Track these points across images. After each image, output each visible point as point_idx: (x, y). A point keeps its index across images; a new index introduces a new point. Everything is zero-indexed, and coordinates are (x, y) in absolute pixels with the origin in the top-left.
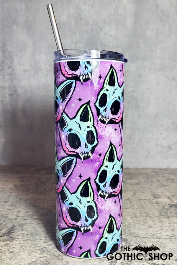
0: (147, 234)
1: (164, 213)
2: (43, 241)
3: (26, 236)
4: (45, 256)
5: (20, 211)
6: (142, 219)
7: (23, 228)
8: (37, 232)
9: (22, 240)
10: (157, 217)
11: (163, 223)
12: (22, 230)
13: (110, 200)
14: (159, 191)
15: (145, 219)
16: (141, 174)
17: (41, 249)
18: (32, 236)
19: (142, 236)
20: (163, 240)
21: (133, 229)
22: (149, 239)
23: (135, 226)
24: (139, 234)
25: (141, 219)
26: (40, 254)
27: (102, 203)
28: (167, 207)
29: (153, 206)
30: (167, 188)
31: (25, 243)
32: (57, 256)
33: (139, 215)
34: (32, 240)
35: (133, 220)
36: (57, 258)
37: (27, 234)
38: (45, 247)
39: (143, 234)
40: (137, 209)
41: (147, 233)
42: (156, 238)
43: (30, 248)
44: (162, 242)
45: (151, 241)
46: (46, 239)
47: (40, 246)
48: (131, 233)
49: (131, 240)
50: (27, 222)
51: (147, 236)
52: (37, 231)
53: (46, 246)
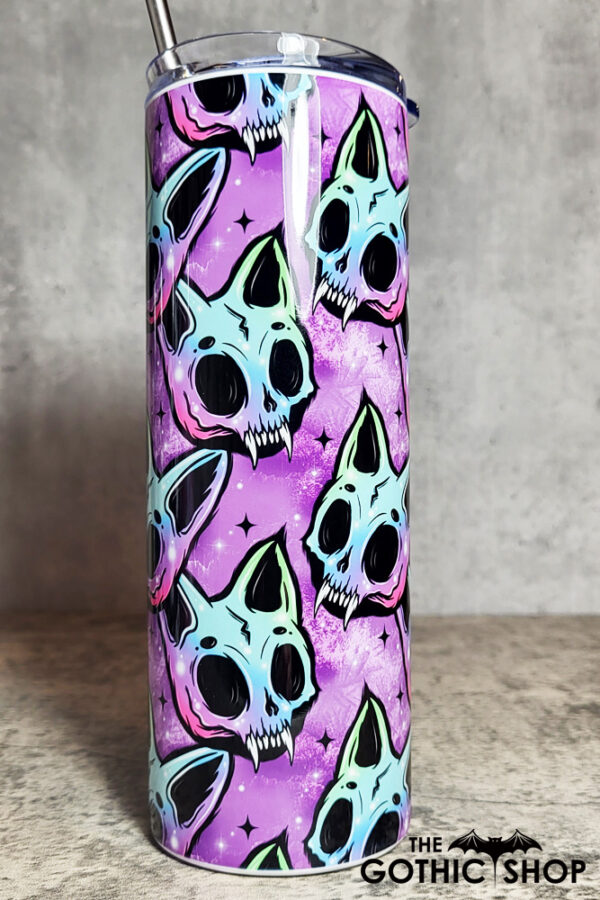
0: (504, 793)
1: (551, 728)
2: (96, 819)
3: (27, 806)
4: (100, 869)
5: (15, 732)
6: (475, 746)
7: (20, 781)
8: (77, 793)
9: (13, 818)
10: (530, 740)
11: (558, 757)
12: (15, 788)
13: (365, 626)
14: (524, 671)
15: (486, 746)
16: (452, 628)
17: (85, 846)
18: (55, 805)
19: (482, 796)
20: (569, 808)
21: (446, 776)
22: (512, 807)
23: (454, 770)
24: (471, 792)
25: (471, 748)
26: (80, 864)
27: (335, 637)
28: (563, 713)
29: (510, 709)
30: (550, 661)
31: (21, 829)
32: (149, 868)
33: (462, 737)
34: (50, 817)
35: (442, 750)
36: (149, 876)
37: (34, 798)
38: (100, 841)
39: (486, 792)
40: (452, 719)
41: (501, 787)
42: (538, 802)
43: (39, 843)
44: (566, 815)
45: (522, 814)
46: (108, 815)
47: (81, 838)
48: (441, 790)
49: (444, 811)
50: (39, 762)
51: (504, 797)
52: (75, 790)
53: (108, 837)
